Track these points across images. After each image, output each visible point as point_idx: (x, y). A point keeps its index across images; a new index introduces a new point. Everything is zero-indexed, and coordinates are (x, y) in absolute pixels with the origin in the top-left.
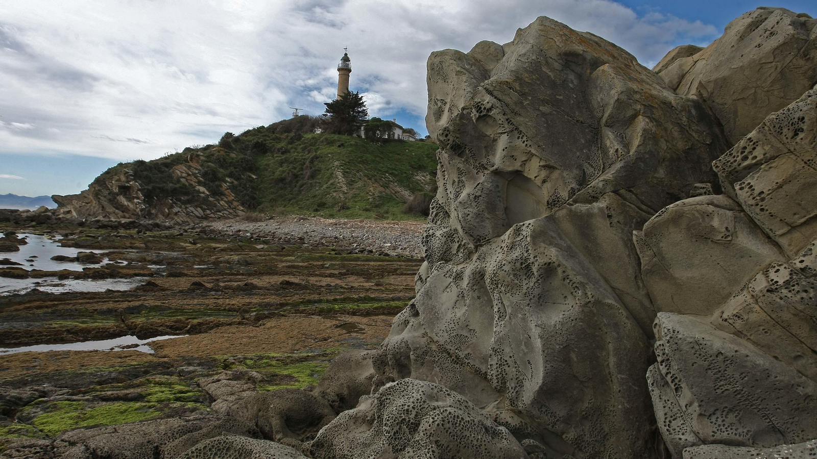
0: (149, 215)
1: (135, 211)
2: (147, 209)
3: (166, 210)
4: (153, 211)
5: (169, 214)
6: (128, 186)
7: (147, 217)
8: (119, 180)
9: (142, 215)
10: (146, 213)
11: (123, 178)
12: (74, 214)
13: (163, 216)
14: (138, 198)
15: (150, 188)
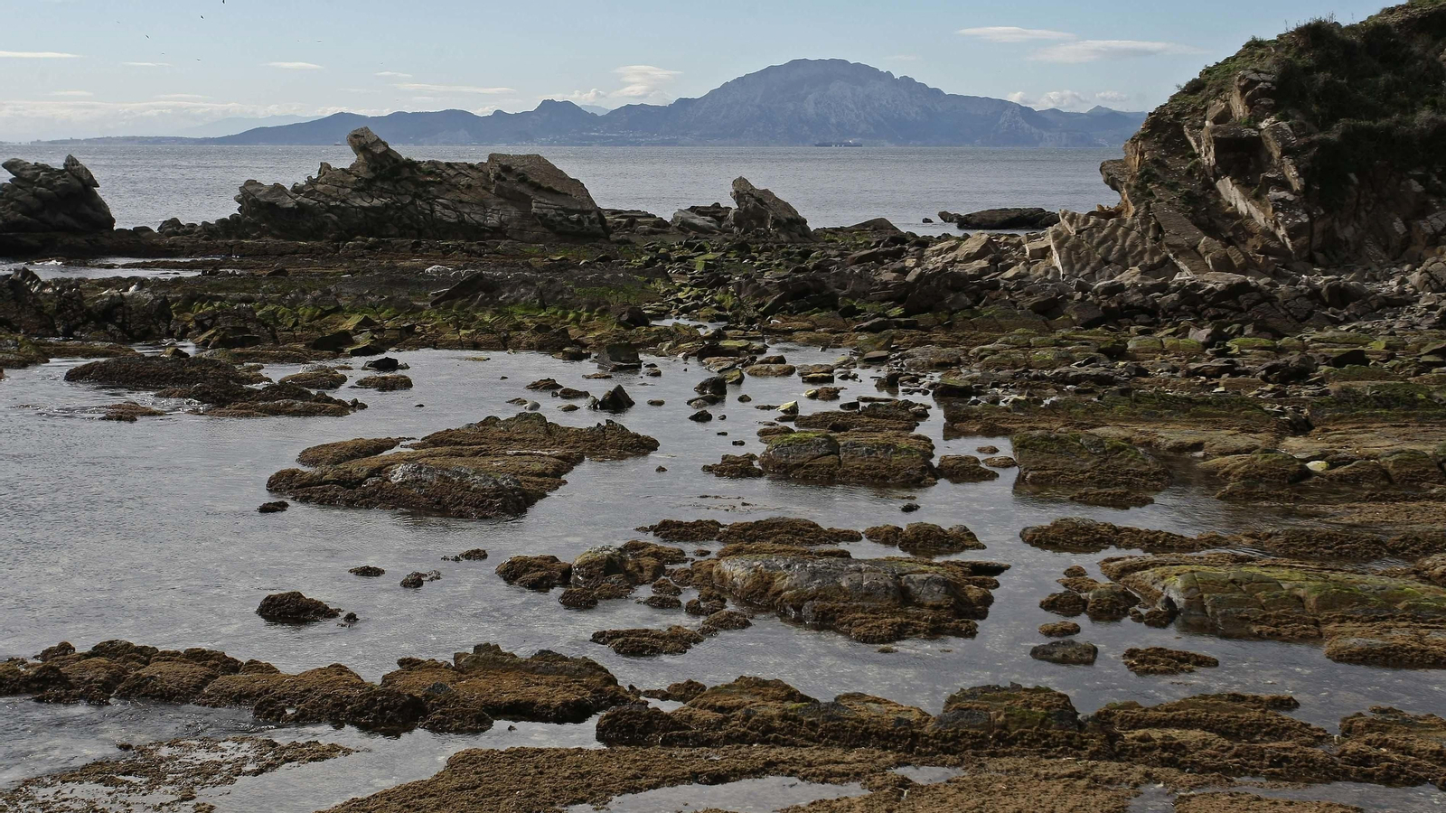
0: (1327, 252)
1: (1273, 236)
2: (1319, 226)
3: (1399, 226)
4: (1348, 233)
5: (1407, 241)
6: (1250, 138)
7: (1319, 256)
8: (1224, 117)
9: (1298, 249)
10: (1318, 241)
11: (1239, 109)
12: (1056, 260)
13: (1386, 249)
14: (1284, 184)
15: (1334, 136)
